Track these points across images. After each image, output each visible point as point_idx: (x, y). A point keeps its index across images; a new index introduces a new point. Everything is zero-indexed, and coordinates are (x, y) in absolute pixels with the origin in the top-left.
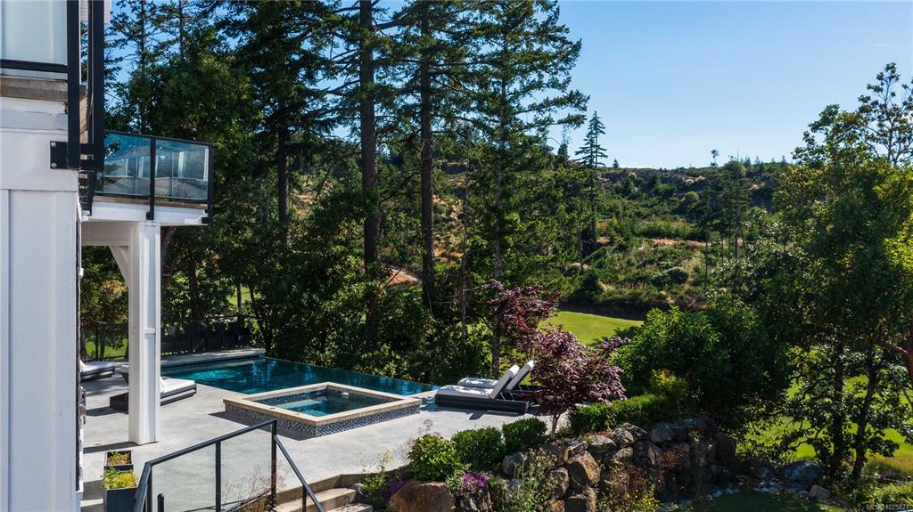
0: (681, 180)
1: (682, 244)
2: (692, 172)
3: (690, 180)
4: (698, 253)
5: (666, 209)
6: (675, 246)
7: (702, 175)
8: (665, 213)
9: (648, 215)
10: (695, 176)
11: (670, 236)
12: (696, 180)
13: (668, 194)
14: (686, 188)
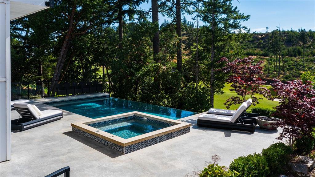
0: (257, 37)
1: (259, 57)
2: (261, 34)
3: (260, 37)
4: (265, 60)
5: (252, 46)
6: (257, 58)
7: (264, 35)
8: (252, 48)
9: (246, 48)
10: (262, 35)
11: (255, 55)
12: (262, 36)
13: (253, 41)
14: (259, 39)
